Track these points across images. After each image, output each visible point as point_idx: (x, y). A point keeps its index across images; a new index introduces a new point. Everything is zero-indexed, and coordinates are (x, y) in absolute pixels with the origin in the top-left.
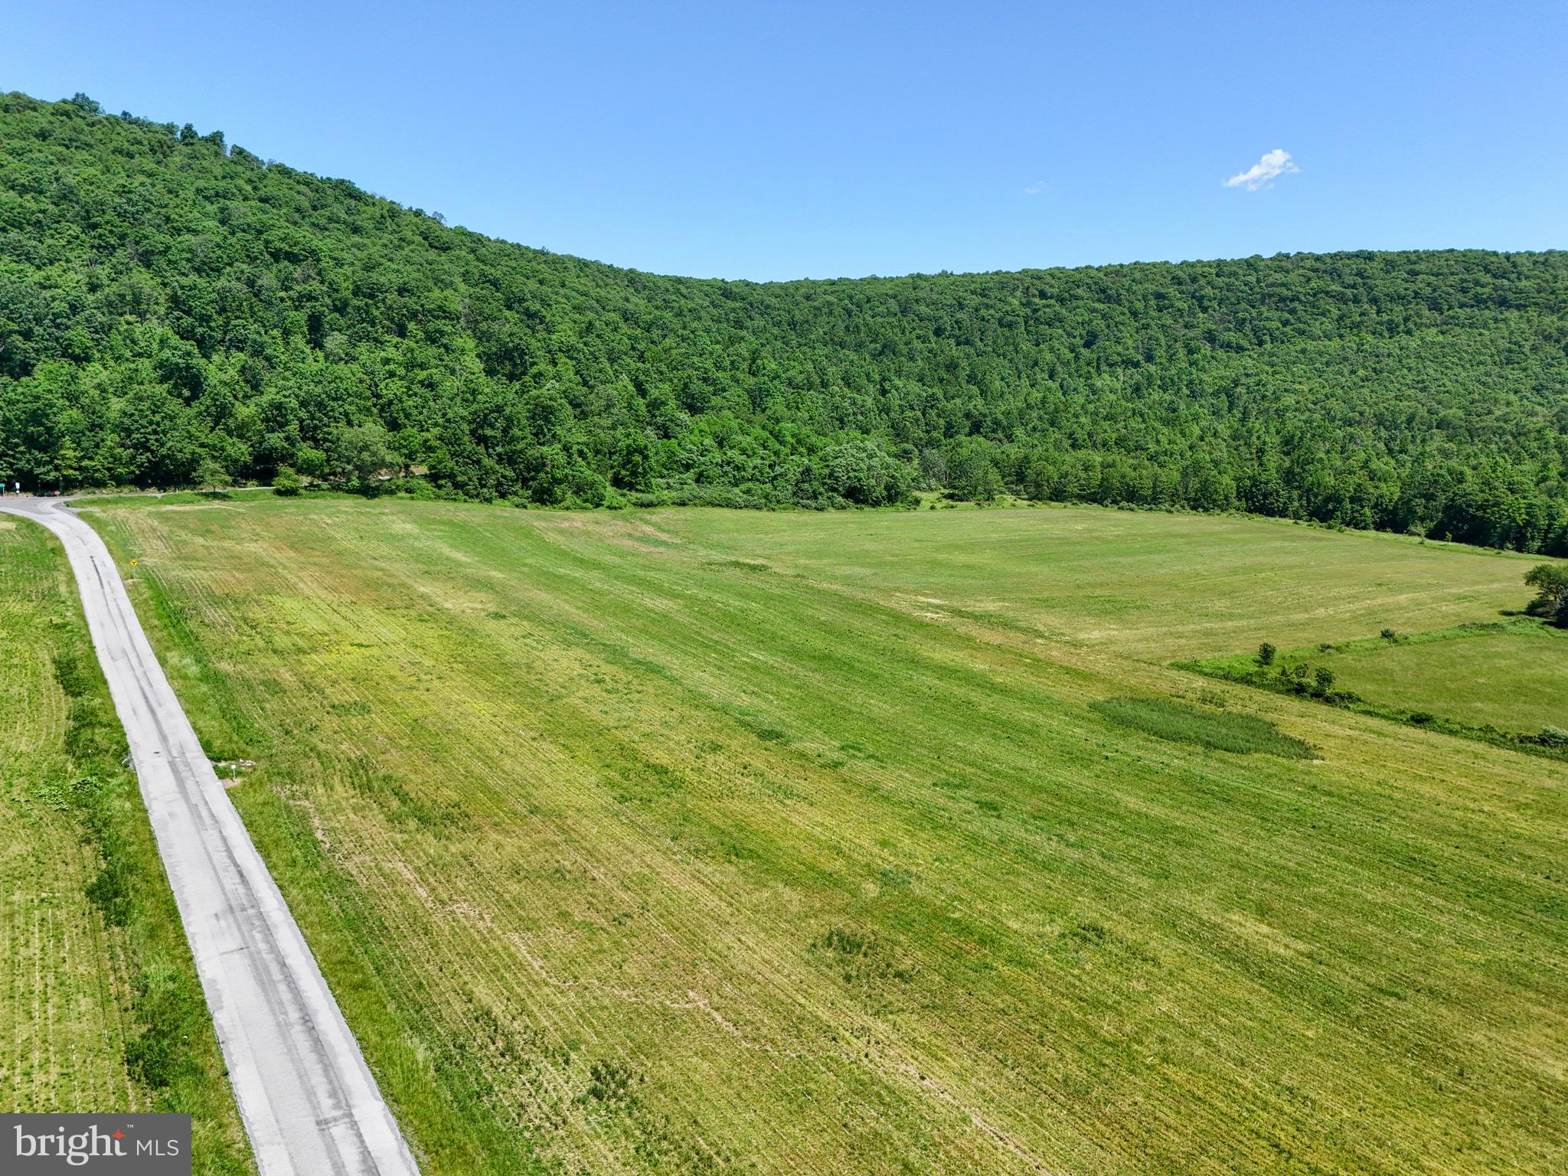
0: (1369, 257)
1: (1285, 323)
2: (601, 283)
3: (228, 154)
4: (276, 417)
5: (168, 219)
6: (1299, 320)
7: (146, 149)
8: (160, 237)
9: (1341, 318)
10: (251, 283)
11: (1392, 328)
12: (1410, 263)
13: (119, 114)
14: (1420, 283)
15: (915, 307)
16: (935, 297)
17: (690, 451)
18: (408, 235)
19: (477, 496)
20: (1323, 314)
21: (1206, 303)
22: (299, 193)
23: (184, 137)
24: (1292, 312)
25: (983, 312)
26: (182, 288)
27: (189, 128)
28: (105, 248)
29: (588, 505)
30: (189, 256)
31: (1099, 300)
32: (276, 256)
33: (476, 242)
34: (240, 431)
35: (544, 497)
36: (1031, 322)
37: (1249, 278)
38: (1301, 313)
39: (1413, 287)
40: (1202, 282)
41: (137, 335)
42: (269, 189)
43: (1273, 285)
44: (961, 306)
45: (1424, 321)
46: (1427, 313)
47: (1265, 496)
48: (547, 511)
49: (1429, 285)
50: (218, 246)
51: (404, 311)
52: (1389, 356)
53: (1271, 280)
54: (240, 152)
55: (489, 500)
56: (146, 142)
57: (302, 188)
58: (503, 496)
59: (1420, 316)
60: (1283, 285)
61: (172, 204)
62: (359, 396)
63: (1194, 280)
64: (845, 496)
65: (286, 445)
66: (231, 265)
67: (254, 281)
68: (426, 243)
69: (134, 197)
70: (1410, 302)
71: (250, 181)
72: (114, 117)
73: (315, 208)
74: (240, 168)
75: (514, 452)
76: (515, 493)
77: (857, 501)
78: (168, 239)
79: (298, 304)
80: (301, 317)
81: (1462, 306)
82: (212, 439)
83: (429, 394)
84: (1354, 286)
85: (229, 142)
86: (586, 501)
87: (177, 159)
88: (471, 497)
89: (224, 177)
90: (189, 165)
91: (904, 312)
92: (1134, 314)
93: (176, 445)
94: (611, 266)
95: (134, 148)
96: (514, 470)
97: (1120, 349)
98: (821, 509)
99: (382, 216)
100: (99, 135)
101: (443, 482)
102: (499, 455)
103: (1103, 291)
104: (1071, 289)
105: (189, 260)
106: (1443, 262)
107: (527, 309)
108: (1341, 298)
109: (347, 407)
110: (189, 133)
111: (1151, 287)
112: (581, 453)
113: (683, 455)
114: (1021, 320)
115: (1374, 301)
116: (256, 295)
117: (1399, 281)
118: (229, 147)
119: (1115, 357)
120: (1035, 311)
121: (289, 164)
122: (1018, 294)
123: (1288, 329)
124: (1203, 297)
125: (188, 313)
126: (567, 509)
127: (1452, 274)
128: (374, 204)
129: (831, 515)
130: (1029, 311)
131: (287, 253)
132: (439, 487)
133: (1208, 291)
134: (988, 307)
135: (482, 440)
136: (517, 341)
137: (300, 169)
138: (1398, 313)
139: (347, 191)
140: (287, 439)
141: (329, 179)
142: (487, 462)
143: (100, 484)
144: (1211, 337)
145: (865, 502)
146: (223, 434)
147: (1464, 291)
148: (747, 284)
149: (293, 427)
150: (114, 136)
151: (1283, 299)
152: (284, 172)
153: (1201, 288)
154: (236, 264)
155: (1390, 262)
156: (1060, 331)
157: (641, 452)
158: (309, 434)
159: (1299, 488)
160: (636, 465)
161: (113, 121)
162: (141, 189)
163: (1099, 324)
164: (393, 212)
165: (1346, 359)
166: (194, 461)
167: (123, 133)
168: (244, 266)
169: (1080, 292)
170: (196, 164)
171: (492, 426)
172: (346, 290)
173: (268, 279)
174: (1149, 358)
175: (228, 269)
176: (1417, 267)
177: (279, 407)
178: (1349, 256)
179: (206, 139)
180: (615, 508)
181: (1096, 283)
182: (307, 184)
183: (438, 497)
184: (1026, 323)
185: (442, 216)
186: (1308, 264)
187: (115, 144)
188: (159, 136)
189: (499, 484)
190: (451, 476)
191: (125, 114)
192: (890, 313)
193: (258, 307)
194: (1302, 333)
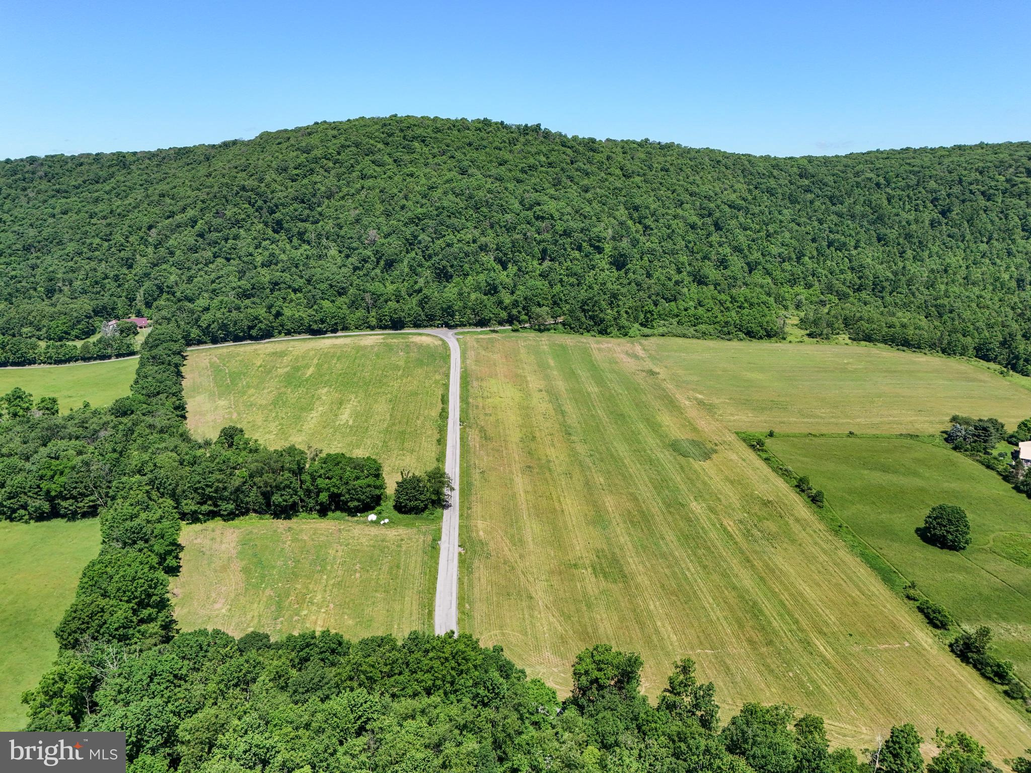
4: (515, 304)
13: (499, 123)
19: (578, 332)
27: (526, 125)
34: (505, 309)
35: (604, 332)
48: (604, 339)
55: (582, 334)
58: (588, 331)
62: (544, 294)
64: (746, 334)
65: (517, 313)
75: (595, 315)
76: (592, 331)
77: (751, 337)
86: (621, 334)
88: (576, 332)
93: (487, 314)
96: (594, 321)
101: (567, 327)
102: (590, 315)
109: (538, 299)
126: (613, 337)
129: (735, 344)
131: (541, 216)
132: (565, 329)
135: (584, 311)
140: (518, 311)
142: (583, 319)
143: (465, 325)
145: (754, 337)
149: (520, 308)
158: (526, 307)
160: (648, 318)
166: (490, 319)
177: (516, 301)
180: (634, 337)
183: (565, 332)
189: (587, 328)
190: (570, 325)
191: (502, 122)
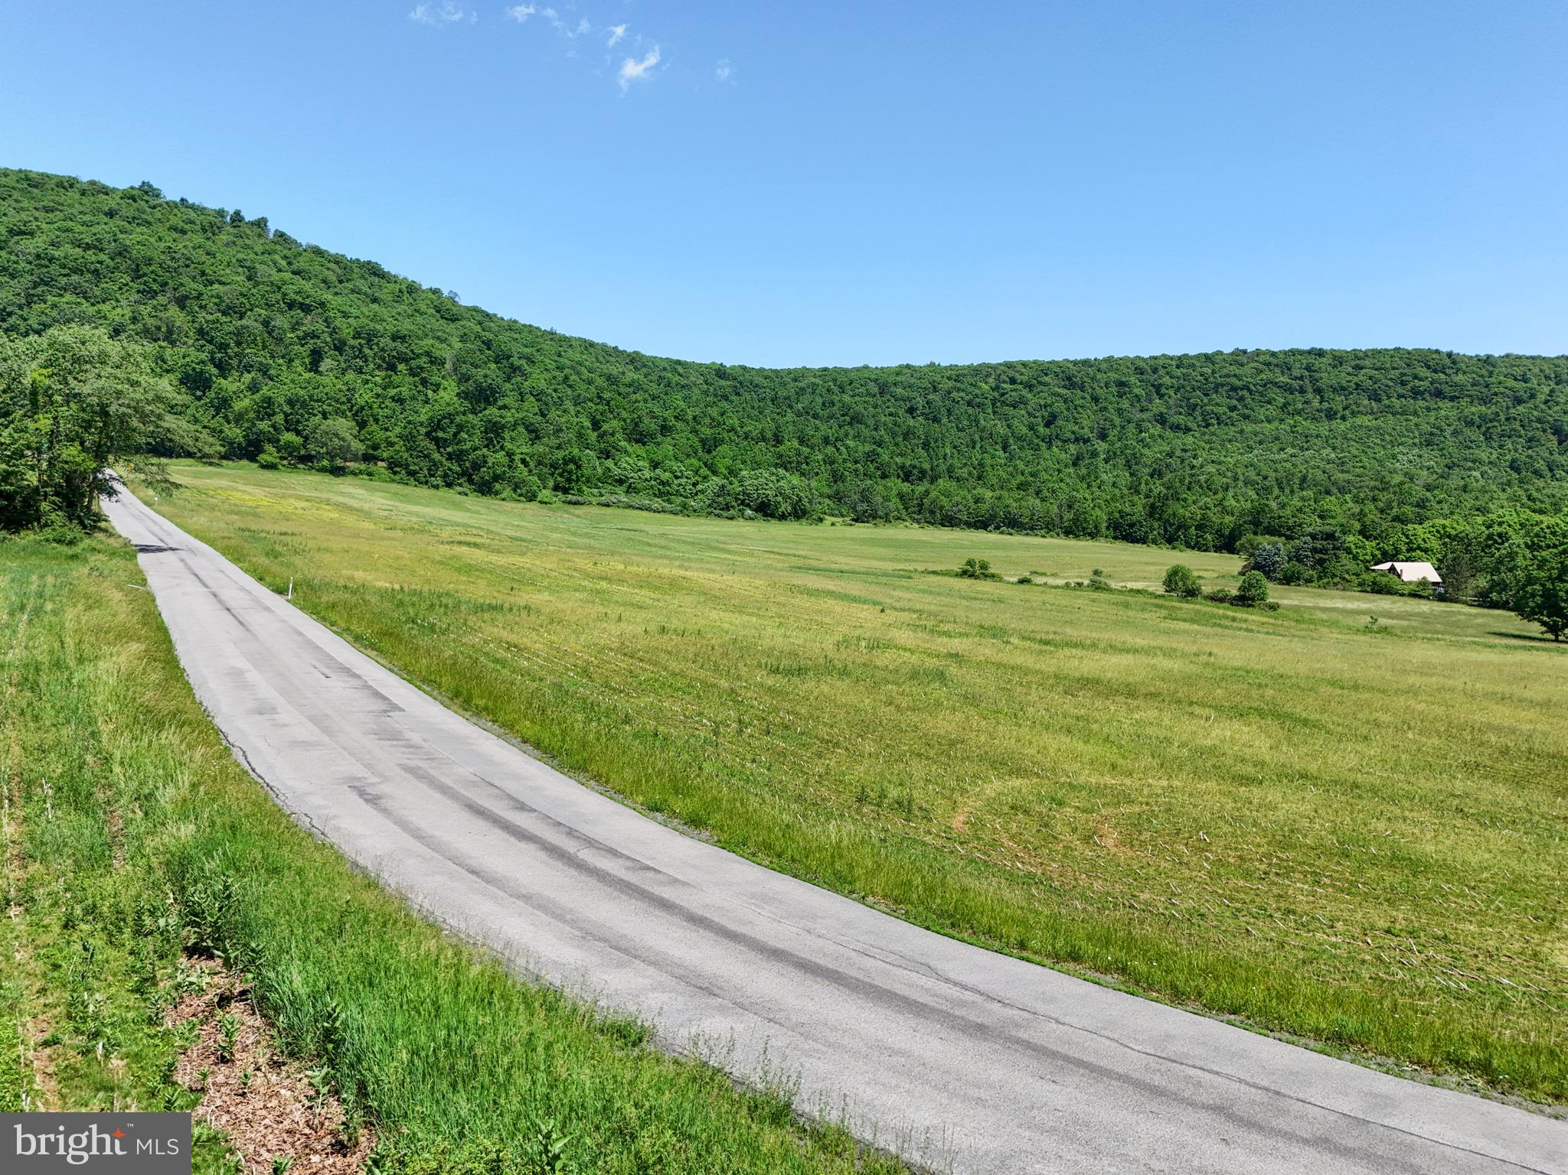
0: (1320, 353)
1: (1233, 409)
2: (601, 359)
3: (271, 236)
4: (266, 409)
5: (203, 273)
6: (1245, 406)
7: (198, 228)
8: (195, 286)
9: (1284, 406)
10: (266, 323)
11: (1331, 415)
12: (1357, 359)
13: (178, 200)
14: (1362, 377)
15: (893, 389)
16: (913, 380)
17: (625, 469)
18: (423, 308)
19: (427, 483)
20: (1269, 402)
21: (1163, 390)
22: (328, 269)
23: (233, 220)
24: (1241, 399)
25: (954, 394)
26: (207, 322)
27: (237, 213)
28: (148, 292)
29: (522, 498)
30: (217, 300)
31: (1065, 387)
32: (291, 305)
33: (484, 318)
34: (236, 419)
35: (485, 489)
36: (999, 404)
37: (1205, 370)
38: (1248, 401)
39: (1356, 379)
40: (1162, 372)
41: (167, 357)
42: (301, 263)
43: (1228, 376)
44: (935, 390)
45: (1361, 409)
46: (1366, 402)
47: (1131, 525)
48: (486, 500)
49: (1370, 378)
50: (242, 294)
51: (395, 353)
52: (1317, 436)
53: (1225, 371)
54: (281, 235)
55: (436, 487)
56: (198, 222)
57: (332, 265)
58: (449, 485)
59: (1358, 405)
60: (1235, 376)
61: (208, 263)
62: (337, 401)
63: (1155, 370)
64: (756, 510)
65: (271, 430)
66: (251, 310)
67: (269, 322)
68: (438, 315)
69: (177, 256)
70: (1351, 393)
71: (285, 257)
72: (174, 202)
73: (341, 282)
74: (278, 247)
75: (461, 451)
76: (460, 485)
78: (201, 287)
79: (302, 340)
80: (305, 351)
81: (1399, 397)
82: (213, 424)
83: (398, 408)
84: (1301, 378)
85: (272, 227)
86: (520, 495)
87: (224, 237)
88: (421, 483)
89: (263, 253)
90: (234, 243)
91: (882, 393)
92: (1095, 399)
94: (616, 348)
95: (187, 227)
96: (460, 466)
97: (1076, 428)
98: (732, 518)
99: (400, 291)
100: (158, 215)
101: (398, 469)
102: (449, 454)
103: (1069, 379)
104: (1039, 376)
105: (215, 304)
106: (1387, 358)
107: (512, 364)
108: (1288, 389)
109: (325, 407)
110: (237, 217)
111: (1113, 376)
112: (523, 461)
113: (617, 471)
114: (988, 402)
115: (1318, 391)
116: (268, 332)
117: (1343, 374)
118: (272, 232)
119: (1069, 435)
120: (1003, 394)
121: (323, 247)
122: (991, 380)
123: (1234, 414)
124: (1161, 385)
125: (210, 342)
126: (503, 500)
127: (1394, 368)
128: (395, 282)
129: (741, 524)
130: (996, 394)
131: (301, 303)
132: (395, 473)
133: (1167, 380)
134: (958, 390)
136: (490, 381)
137: (333, 251)
138: (1338, 402)
139: (373, 271)
140: (273, 426)
141: (358, 260)
144: (1161, 420)
145: (772, 516)
146: (222, 420)
147: (1403, 383)
148: (744, 368)
149: (279, 418)
150: (171, 217)
151: (1234, 389)
152: (318, 252)
153: (1161, 377)
154: (256, 309)
155: (1338, 359)
156: (1023, 412)
157: (576, 463)
158: (291, 426)
159: (1160, 519)
160: (570, 472)
161: (172, 206)
162: (183, 250)
163: (1059, 406)
164: (412, 289)
165: (1277, 438)
167: (179, 215)
168: (263, 311)
169: (1047, 379)
170: (240, 242)
171: (443, 430)
172: (346, 333)
173: (281, 321)
174: (1103, 436)
175: (249, 313)
176: (1362, 363)
178: (1301, 353)
179: (252, 224)
180: (546, 503)
181: (1063, 372)
182: (337, 263)
183: (393, 481)
184: (993, 405)
185: (456, 295)
186: (1262, 358)
187: (171, 222)
188: (211, 218)
189: (445, 476)
190: (406, 466)
191: (182, 200)
192: (869, 394)
193: (269, 341)
194: (1246, 417)
